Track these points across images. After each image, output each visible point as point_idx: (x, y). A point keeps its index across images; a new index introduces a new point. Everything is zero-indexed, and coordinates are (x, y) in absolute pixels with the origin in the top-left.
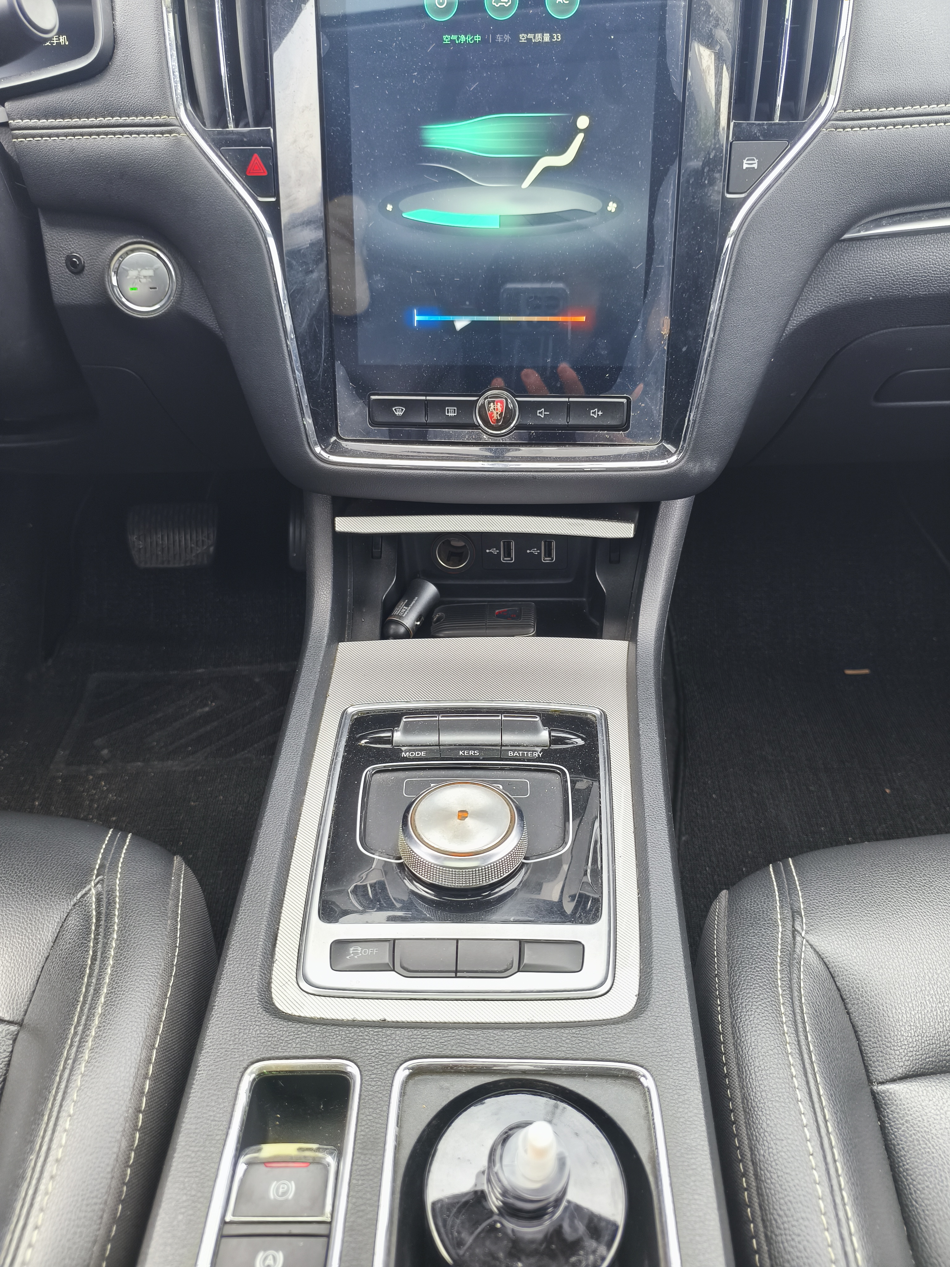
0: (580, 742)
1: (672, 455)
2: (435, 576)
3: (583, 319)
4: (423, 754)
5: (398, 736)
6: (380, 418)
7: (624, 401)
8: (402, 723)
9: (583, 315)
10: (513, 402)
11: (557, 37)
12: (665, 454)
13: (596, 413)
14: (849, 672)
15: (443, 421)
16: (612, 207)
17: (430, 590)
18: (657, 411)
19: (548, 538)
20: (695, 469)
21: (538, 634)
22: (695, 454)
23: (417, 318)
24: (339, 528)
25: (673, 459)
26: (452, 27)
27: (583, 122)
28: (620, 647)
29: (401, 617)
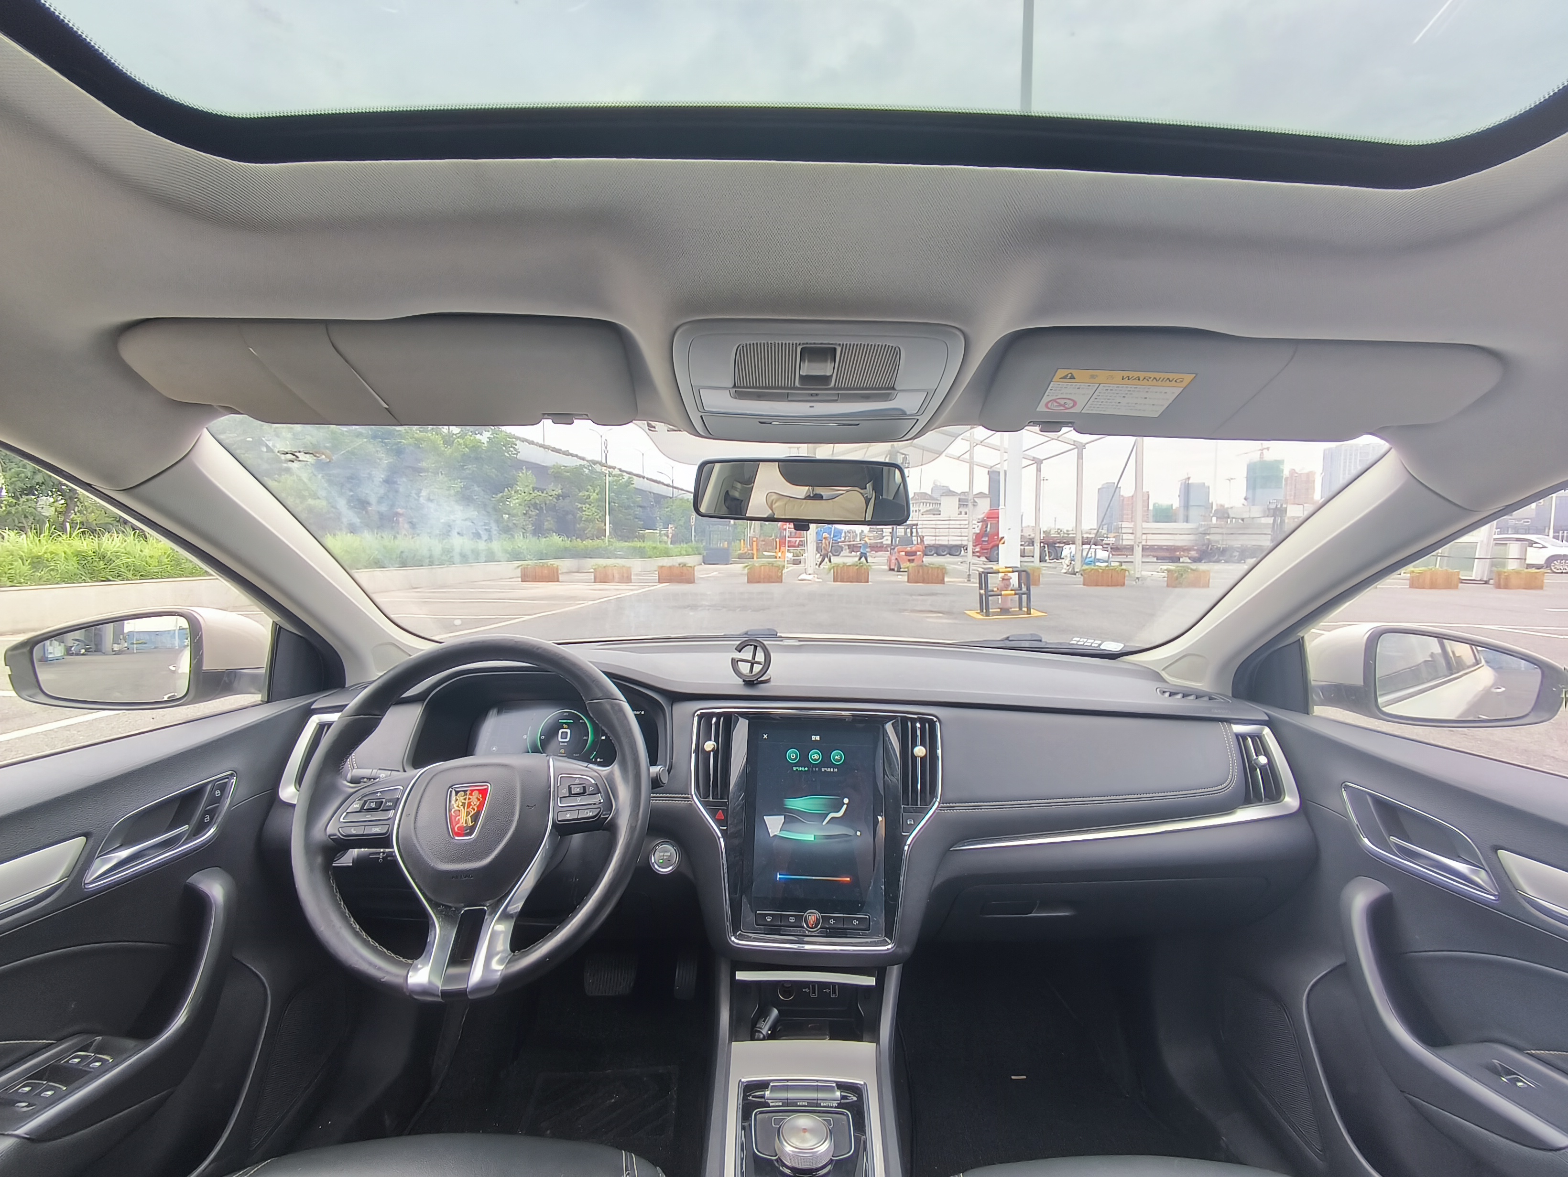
0: (855, 1099)
1: (889, 944)
2: (777, 1004)
3: (848, 879)
4: (780, 1104)
5: (767, 1093)
6: (760, 922)
7: (868, 917)
8: (770, 1087)
9: (848, 877)
10: (818, 915)
11: (836, 770)
12: (885, 943)
13: (856, 922)
14: (1013, 1077)
15: (788, 924)
16: (858, 833)
17: (775, 1012)
18: (882, 921)
19: (834, 984)
20: (900, 951)
21: (830, 1039)
22: (898, 945)
23: (778, 876)
24: (737, 977)
25: (890, 946)
26: (796, 765)
27: (846, 801)
28: (872, 1046)
29: (761, 1028)
